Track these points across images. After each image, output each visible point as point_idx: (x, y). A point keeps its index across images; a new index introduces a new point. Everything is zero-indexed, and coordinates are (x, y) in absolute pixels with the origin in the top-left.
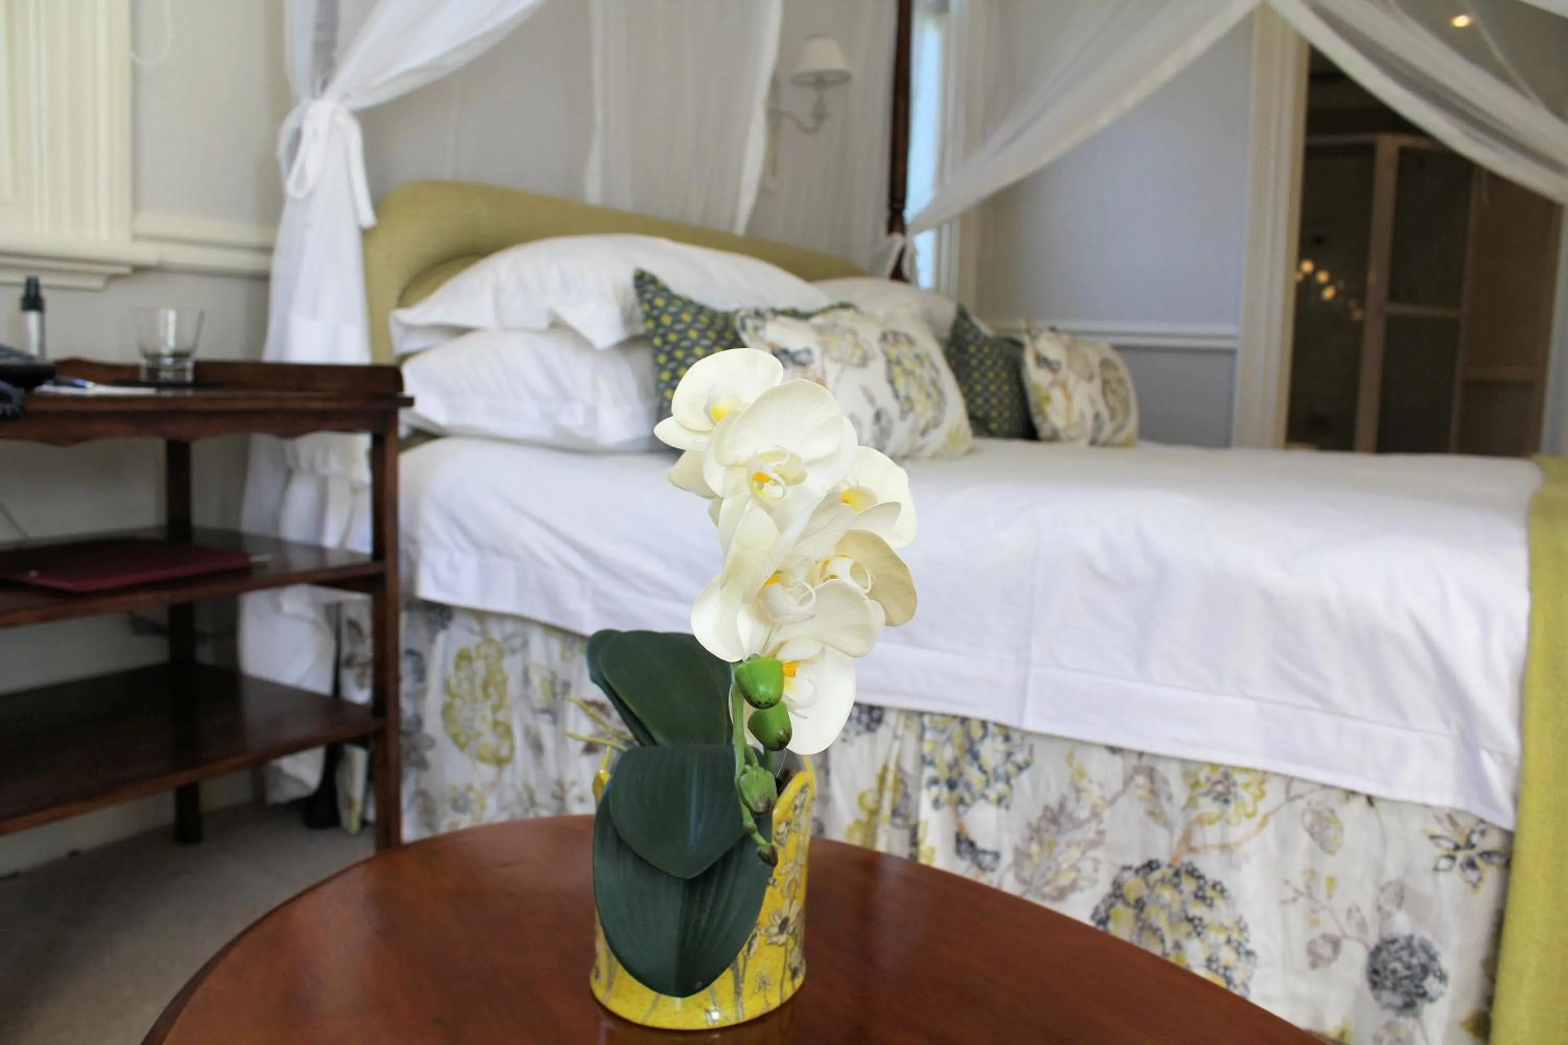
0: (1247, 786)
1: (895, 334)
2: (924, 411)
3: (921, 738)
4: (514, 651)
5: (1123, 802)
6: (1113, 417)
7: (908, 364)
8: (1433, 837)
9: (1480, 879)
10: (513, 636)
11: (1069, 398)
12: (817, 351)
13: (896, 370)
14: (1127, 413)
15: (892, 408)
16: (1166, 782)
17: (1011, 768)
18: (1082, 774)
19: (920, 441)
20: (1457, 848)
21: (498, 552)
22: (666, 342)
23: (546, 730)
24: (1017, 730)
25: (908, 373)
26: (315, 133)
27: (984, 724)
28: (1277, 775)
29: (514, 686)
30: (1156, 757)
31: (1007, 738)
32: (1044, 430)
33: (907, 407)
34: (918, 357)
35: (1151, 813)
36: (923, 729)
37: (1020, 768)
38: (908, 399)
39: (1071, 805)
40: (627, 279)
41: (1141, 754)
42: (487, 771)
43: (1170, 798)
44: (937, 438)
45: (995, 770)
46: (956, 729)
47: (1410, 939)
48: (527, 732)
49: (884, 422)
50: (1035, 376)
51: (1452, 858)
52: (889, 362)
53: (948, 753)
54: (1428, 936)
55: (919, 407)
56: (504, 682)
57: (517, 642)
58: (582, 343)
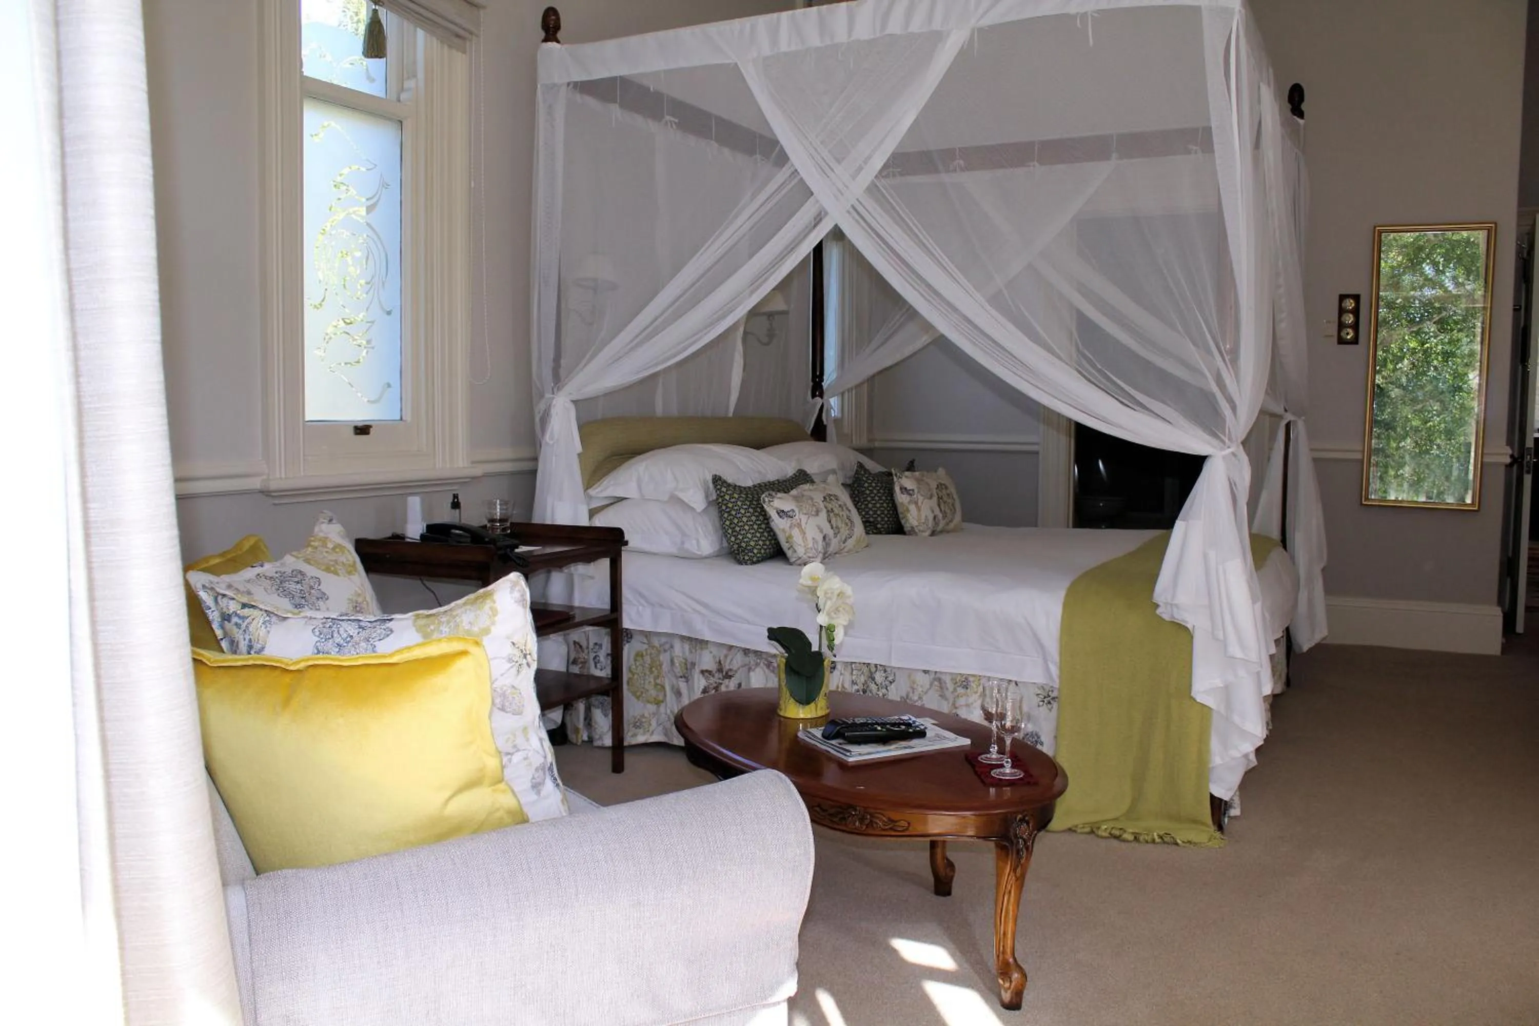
0: (973, 682)
1: (830, 495)
2: (844, 532)
3: (852, 674)
4: (665, 651)
5: (930, 692)
6: (944, 517)
7: (836, 511)
8: (1038, 695)
9: (1052, 707)
10: (667, 643)
11: (919, 509)
12: (797, 510)
13: (832, 515)
14: (955, 512)
15: (830, 533)
16: (945, 683)
17: (887, 683)
18: (914, 682)
19: (843, 546)
20: (1045, 698)
21: (661, 606)
22: (727, 507)
23: (682, 685)
24: (889, 667)
25: (836, 515)
26: (557, 413)
27: (876, 666)
28: (985, 677)
29: (666, 667)
30: (941, 673)
31: (885, 671)
32: (907, 528)
33: (836, 532)
34: (840, 506)
35: (941, 696)
36: (852, 670)
37: (891, 683)
38: (837, 527)
39: (911, 695)
40: (709, 478)
41: (936, 672)
42: (652, 708)
43: (947, 689)
44: (851, 543)
45: (881, 684)
46: (865, 669)
47: (1032, 732)
48: (673, 687)
49: (827, 539)
50: (901, 498)
51: (1044, 701)
52: (828, 511)
53: (863, 679)
54: (1038, 730)
55: (842, 530)
56: (661, 665)
57: (667, 646)
58: (686, 507)
